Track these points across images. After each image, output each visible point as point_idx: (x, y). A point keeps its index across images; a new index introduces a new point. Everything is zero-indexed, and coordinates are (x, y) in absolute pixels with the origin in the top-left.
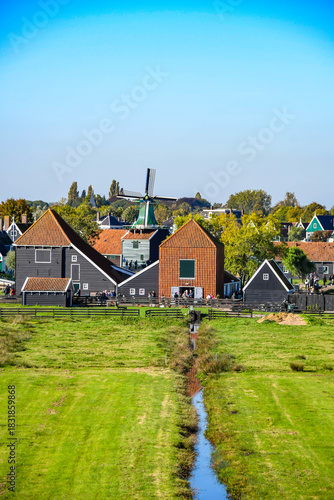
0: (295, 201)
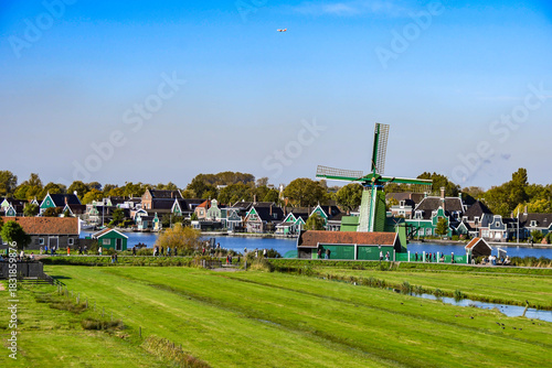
0: (39, 181)
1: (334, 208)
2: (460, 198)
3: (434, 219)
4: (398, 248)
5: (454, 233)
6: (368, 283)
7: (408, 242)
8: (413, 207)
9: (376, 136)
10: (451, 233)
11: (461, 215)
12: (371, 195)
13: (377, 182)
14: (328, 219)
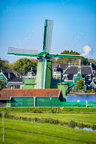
1: (12, 74)
2: (90, 66)
3: (75, 80)
4: (61, 99)
5: (88, 88)
6: (47, 121)
7: (66, 95)
8: (62, 72)
9: (46, 28)
10: (85, 89)
11: (92, 77)
12: (43, 65)
13: (46, 57)
14: (8, 81)
